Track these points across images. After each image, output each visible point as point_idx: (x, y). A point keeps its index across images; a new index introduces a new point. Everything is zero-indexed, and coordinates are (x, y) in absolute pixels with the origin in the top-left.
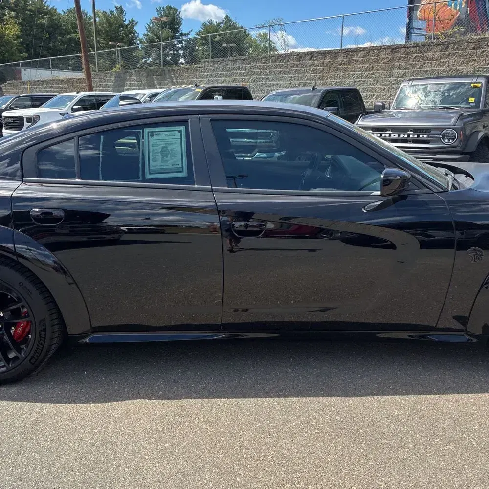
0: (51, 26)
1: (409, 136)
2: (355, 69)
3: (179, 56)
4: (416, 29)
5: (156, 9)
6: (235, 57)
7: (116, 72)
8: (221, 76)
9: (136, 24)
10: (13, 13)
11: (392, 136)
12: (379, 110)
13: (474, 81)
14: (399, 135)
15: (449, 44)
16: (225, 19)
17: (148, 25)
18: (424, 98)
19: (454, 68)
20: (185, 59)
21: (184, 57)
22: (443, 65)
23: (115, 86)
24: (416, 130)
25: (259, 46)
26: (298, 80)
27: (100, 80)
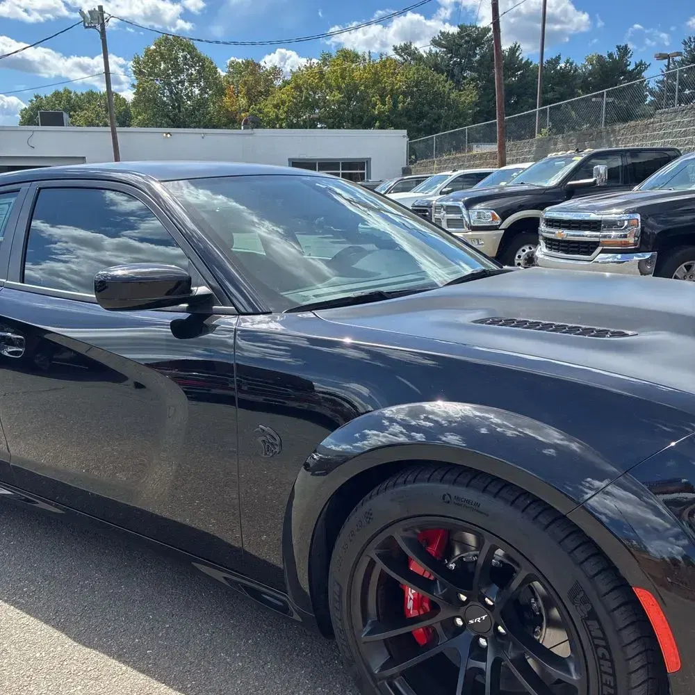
5: (682, 41)
7: (539, 140)
9: (646, 68)
27: (517, 153)
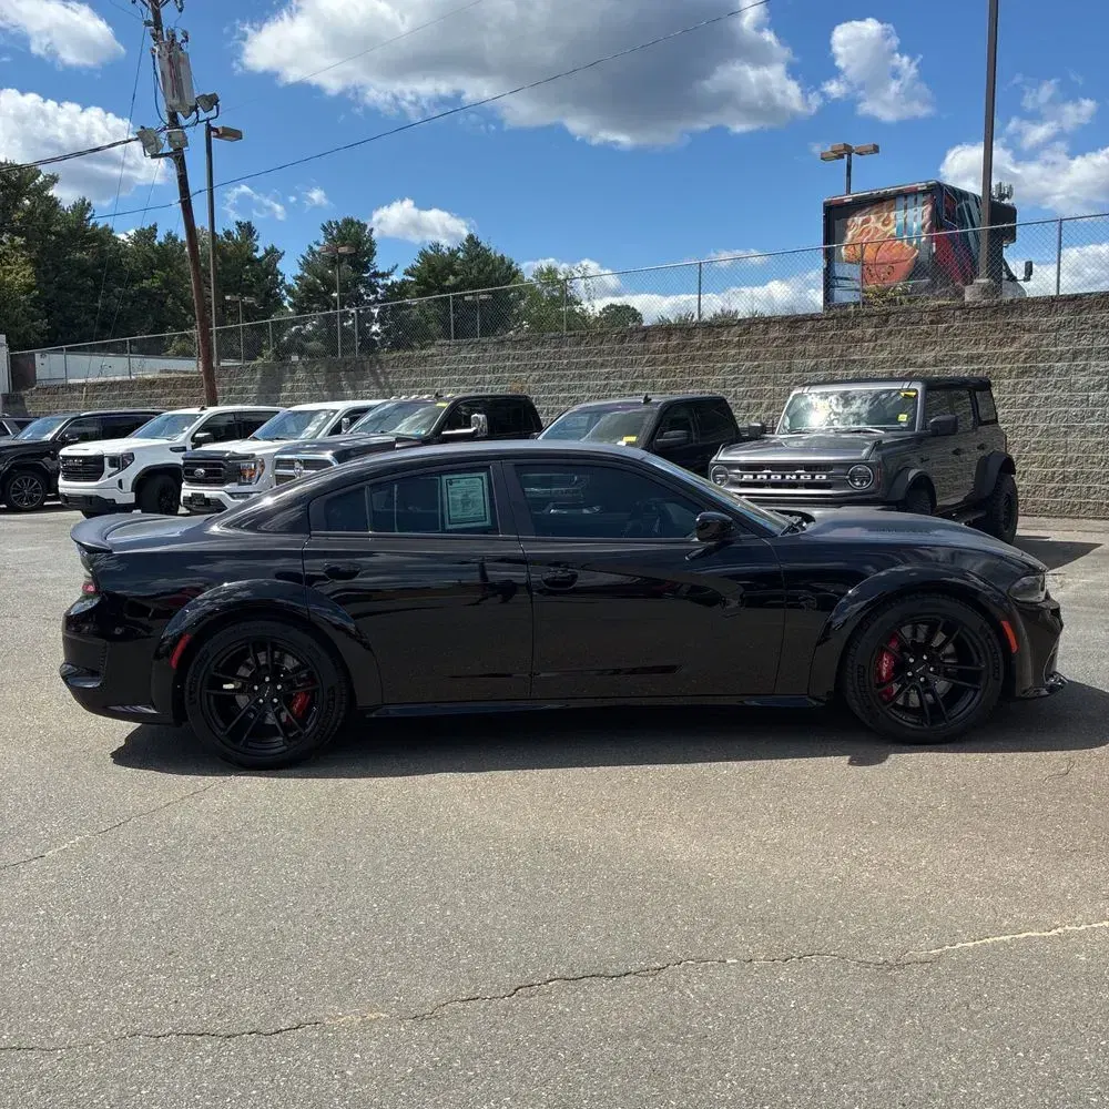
0: (101, 265)
1: (798, 476)
2: (725, 358)
3: (370, 318)
4: (841, 278)
5: (320, 225)
6: (501, 338)
7: (265, 365)
8: (475, 371)
9: (280, 258)
10: (19, 240)
11: (773, 477)
12: (758, 435)
13: (905, 387)
14: (783, 477)
15: (889, 314)
16: (467, 241)
17: (303, 257)
18: (840, 410)
19: (901, 356)
20: (382, 324)
21: (381, 320)
22: (882, 350)
23: (260, 392)
24: (810, 467)
25: (539, 293)
26: (620, 378)
27: (231, 381)
